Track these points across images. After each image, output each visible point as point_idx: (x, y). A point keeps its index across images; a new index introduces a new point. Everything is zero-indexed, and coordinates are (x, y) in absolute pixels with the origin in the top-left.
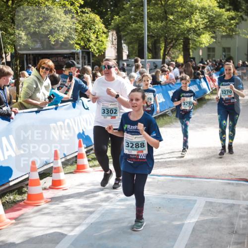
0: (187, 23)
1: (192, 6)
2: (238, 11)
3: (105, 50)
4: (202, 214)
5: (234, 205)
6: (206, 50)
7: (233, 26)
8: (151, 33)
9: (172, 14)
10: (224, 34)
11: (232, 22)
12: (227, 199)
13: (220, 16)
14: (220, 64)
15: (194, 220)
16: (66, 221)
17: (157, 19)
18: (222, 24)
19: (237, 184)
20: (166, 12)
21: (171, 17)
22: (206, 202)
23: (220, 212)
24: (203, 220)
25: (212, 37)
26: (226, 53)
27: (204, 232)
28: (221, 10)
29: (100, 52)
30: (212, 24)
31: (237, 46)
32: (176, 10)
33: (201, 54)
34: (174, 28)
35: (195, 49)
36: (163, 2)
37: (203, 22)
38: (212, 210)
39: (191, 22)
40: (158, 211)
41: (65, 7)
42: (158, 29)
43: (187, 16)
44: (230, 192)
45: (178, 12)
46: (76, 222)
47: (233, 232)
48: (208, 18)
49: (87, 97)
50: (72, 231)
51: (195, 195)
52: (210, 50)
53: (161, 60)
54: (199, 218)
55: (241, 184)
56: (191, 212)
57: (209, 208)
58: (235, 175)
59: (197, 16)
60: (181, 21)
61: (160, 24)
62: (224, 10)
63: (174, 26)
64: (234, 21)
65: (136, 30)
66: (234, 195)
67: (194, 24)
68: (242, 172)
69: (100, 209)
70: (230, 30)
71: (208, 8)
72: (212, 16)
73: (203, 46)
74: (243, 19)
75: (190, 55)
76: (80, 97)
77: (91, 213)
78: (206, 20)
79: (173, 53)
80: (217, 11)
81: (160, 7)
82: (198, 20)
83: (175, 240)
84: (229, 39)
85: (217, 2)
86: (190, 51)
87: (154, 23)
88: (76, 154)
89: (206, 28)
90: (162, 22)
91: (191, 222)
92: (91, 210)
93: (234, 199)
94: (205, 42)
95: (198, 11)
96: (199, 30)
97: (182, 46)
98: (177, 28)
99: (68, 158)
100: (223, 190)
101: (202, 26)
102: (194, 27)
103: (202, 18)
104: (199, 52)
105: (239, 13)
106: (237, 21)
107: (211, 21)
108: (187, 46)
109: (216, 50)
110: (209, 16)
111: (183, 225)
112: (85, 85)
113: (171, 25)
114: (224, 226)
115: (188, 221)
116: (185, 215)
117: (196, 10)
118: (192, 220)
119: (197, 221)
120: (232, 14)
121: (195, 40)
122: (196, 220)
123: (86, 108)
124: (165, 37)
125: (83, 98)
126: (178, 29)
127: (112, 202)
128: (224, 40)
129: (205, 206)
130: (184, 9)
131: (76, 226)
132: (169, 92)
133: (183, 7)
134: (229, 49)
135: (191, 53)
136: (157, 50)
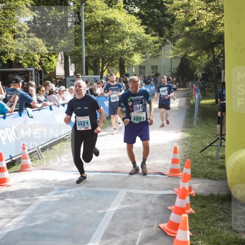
0: (120, 46)
1: (123, 32)
2: (161, 37)
3: (55, 69)
4: (122, 203)
5: (149, 194)
6: (138, 68)
7: (157, 49)
8: (91, 54)
9: (108, 39)
10: (150, 54)
11: (156, 45)
12: (144, 189)
13: (146, 40)
14: (148, 79)
15: (115, 209)
16: (5, 214)
17: (96, 43)
18: (148, 47)
19: (153, 177)
20: (102, 37)
21: (107, 41)
22: (127, 193)
23: (138, 201)
24: (122, 209)
25: (143, 57)
26: (154, 70)
27: (122, 218)
28: (147, 35)
29: (51, 70)
30: (140, 47)
31: (163, 64)
32: (111, 35)
33: (134, 71)
34: (110, 50)
35: (129, 67)
36: (100, 29)
37: (133, 45)
38: (131, 199)
39: (123, 45)
40: (86, 202)
41: (14, 32)
42: (97, 51)
43: (120, 40)
44: (147, 184)
45: (112, 37)
46: (14, 214)
47: (145, 218)
48: (137, 42)
49: (31, 107)
50: (10, 221)
51: (118, 187)
52: (141, 68)
53: (99, 76)
54: (119, 207)
55: (156, 177)
56: (114, 202)
57: (128, 198)
58: (153, 170)
59: (127, 41)
60: (115, 44)
61: (98, 47)
62: (149, 35)
63: (109, 48)
64: (158, 44)
65: (79, 51)
66: (150, 186)
67: (125, 47)
68: (159, 167)
69: (36, 202)
70: (155, 51)
71: (136, 34)
72: (140, 40)
73: (136, 64)
74: (167, 43)
75: (125, 72)
76: (25, 108)
77: (28, 206)
78: (135, 44)
79: (112, 71)
80: (143, 37)
81: (98, 33)
82: (128, 44)
83: (97, 226)
84: (156, 59)
85: (144, 29)
86: (126, 68)
87: (93, 46)
88: (21, 156)
89: (136, 50)
90: (100, 45)
91: (112, 210)
92: (29, 203)
93: (149, 190)
94: (137, 61)
95: (128, 36)
96: (130, 51)
97: (118, 65)
98: (111, 50)
99: (14, 159)
100: (142, 182)
101: (132, 48)
102: (125, 49)
103: (132, 42)
104: (132, 70)
105: (161, 38)
106: (160, 44)
107: (139, 45)
108: (122, 65)
109: (146, 68)
110: (138, 40)
111: (105, 213)
112: (30, 97)
113: (107, 48)
114: (139, 213)
115: (110, 210)
116: (108, 205)
117: (127, 35)
118: (113, 209)
119: (117, 210)
120: (156, 38)
121: (129, 60)
122: (117, 208)
123: (30, 116)
124: (103, 57)
125: (28, 109)
126: (113, 51)
127: (47, 195)
128: (152, 59)
129: (125, 197)
130: (117, 35)
131: (13, 218)
132: (105, 102)
133: (116, 33)
134: (156, 67)
135: (126, 71)
136: (97, 68)
